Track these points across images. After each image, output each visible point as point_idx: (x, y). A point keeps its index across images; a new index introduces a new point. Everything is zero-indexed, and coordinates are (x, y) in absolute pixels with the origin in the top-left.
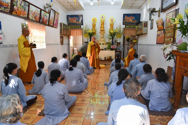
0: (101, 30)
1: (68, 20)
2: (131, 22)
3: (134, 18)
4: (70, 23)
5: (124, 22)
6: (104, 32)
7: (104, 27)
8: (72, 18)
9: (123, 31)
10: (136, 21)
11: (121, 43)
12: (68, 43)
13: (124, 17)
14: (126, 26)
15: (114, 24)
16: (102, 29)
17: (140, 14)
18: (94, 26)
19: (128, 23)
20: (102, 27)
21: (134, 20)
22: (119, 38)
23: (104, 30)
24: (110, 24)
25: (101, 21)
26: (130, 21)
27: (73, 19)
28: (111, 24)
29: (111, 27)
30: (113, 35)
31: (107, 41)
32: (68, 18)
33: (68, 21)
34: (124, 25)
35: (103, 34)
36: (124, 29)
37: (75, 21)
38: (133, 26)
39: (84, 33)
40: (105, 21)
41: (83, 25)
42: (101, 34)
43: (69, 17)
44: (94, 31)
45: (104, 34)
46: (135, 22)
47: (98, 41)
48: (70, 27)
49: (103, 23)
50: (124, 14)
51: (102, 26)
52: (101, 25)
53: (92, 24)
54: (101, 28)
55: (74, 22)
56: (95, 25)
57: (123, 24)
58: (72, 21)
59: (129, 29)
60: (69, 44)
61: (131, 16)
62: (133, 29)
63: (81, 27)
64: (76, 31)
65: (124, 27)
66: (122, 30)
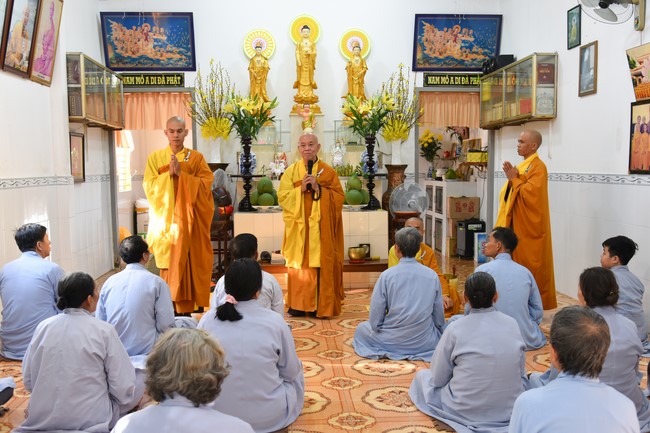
0: (299, 100)
1: (106, 42)
2: (456, 57)
3: (472, 39)
4: (119, 58)
5: (419, 56)
6: (318, 110)
7: (316, 80)
8: (129, 28)
9: (417, 105)
10: (480, 50)
11: (407, 171)
12: (108, 172)
13: (418, 30)
14: (431, 80)
15: (369, 64)
16: (305, 93)
17: (500, 17)
18: (259, 75)
19: (439, 60)
20: (305, 82)
21: (470, 47)
22: (400, 141)
23: (314, 100)
24: (346, 64)
25: (299, 48)
26: (448, 53)
27: (139, 34)
28: (350, 69)
29: (350, 80)
30: (367, 127)
31: (338, 159)
32: (110, 30)
33: (110, 48)
34: (421, 75)
35: (311, 119)
36: (420, 93)
37: (148, 49)
38: (465, 81)
39: (203, 116)
40: (318, 52)
41: (193, 69)
42: (299, 121)
43: (114, 25)
44: (267, 105)
45: (318, 120)
46: (474, 56)
47: (284, 157)
48: (120, 77)
49: (308, 63)
50: (417, 16)
51: (305, 74)
52: (300, 69)
53: (247, 64)
54: (297, 85)
55: (141, 53)
56: (265, 70)
57: (415, 69)
58: (129, 45)
59: (444, 96)
60: (112, 177)
61: (457, 29)
62: (465, 97)
63: (182, 81)
64: (156, 101)
65: (420, 83)
66: (411, 97)
